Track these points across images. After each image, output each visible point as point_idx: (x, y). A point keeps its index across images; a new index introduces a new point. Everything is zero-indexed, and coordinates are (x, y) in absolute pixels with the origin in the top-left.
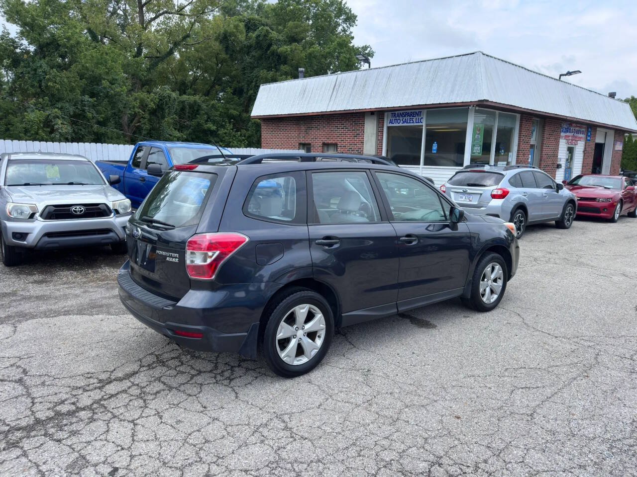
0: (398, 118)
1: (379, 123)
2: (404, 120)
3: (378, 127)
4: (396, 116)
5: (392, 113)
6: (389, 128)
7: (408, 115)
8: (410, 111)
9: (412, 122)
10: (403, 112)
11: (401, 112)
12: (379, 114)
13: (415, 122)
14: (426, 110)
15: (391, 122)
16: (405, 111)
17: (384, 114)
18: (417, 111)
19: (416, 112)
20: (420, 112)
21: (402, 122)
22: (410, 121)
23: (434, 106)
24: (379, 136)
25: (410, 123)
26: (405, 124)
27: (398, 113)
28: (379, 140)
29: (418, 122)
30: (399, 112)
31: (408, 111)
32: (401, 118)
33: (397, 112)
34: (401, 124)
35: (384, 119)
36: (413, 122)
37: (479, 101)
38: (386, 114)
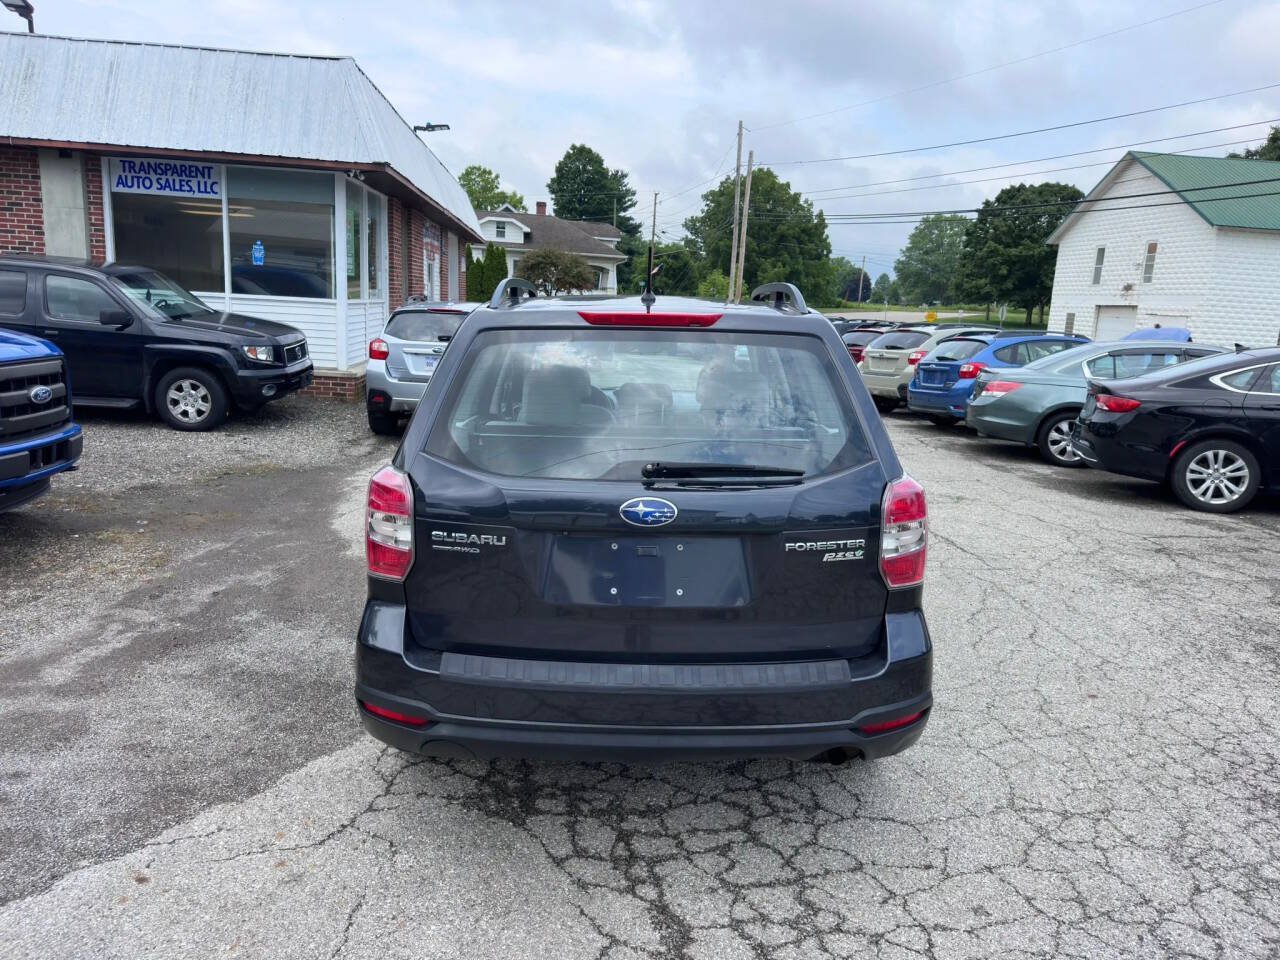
0: (142, 174)
1: (89, 181)
2: (163, 182)
3: (87, 192)
4: (137, 169)
5: (124, 162)
6: (115, 196)
7: (174, 170)
8: (178, 163)
9: (186, 188)
10: (159, 161)
11: (152, 161)
12: (88, 159)
13: (195, 188)
14: (223, 167)
15: (121, 182)
16: (164, 161)
17: (99, 160)
18: (200, 165)
19: (197, 168)
20: (209, 168)
21: (155, 185)
22: (181, 185)
23: (244, 159)
24: (91, 214)
25: (181, 190)
26: (167, 192)
27: (142, 164)
28: (92, 225)
29: (206, 192)
30: (145, 161)
31: (172, 162)
32: (154, 177)
33: (138, 161)
34: (153, 191)
35: (100, 171)
36: (191, 190)
37: (375, 164)
38: (104, 160)
